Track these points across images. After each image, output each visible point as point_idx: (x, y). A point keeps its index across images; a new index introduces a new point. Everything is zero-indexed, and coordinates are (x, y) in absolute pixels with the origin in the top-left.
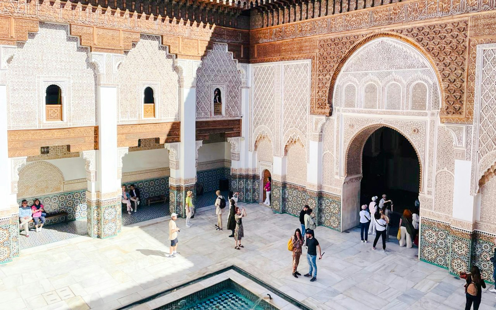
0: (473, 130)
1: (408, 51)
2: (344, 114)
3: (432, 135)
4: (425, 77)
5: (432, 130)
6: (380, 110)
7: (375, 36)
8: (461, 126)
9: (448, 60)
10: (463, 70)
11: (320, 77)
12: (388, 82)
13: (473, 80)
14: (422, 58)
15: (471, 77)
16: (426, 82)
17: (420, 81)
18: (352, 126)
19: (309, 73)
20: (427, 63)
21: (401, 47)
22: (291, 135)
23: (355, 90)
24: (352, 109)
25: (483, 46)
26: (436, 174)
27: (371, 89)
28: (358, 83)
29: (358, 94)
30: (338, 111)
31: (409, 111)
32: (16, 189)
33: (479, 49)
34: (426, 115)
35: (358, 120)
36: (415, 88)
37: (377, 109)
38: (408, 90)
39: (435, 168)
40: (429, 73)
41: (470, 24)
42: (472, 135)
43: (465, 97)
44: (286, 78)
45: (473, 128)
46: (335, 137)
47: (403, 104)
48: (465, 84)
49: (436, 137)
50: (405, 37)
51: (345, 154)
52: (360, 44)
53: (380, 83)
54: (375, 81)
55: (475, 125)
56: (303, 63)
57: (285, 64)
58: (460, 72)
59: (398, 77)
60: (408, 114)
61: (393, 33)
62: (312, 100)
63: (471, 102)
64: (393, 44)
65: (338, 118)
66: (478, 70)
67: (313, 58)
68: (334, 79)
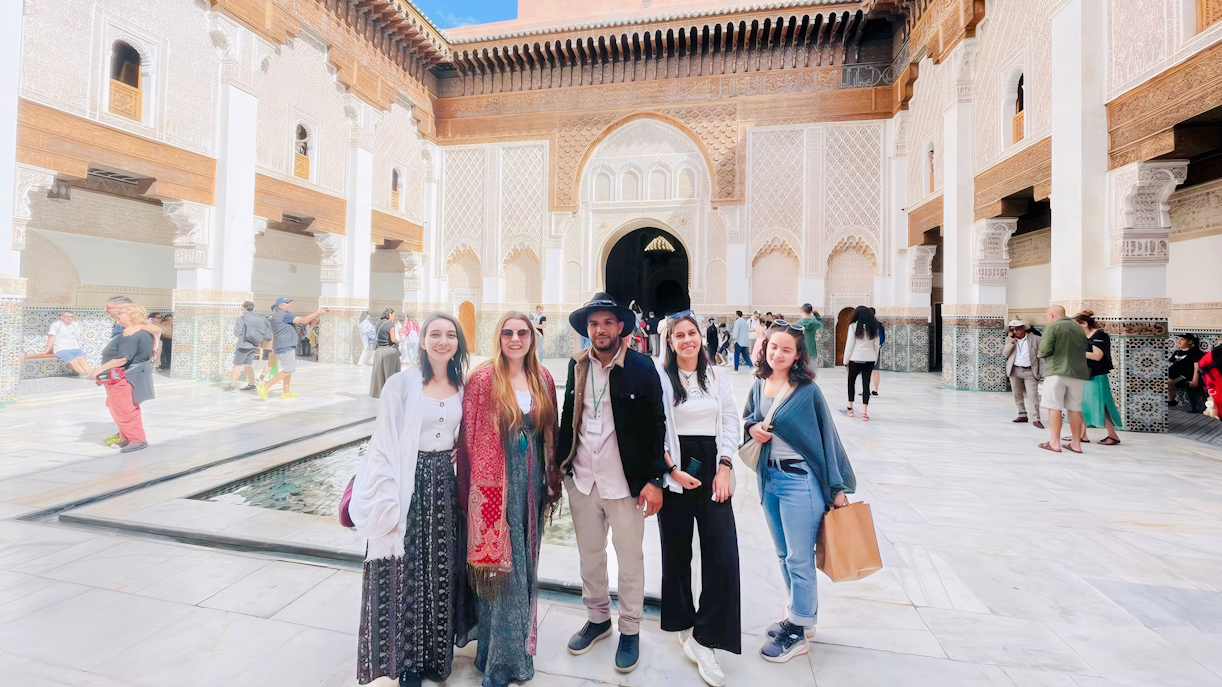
0: (746, 211)
1: (674, 134)
3: (702, 223)
4: (694, 162)
5: (702, 218)
6: (644, 201)
7: (634, 117)
8: (735, 208)
10: (733, 152)
11: (562, 164)
12: (652, 168)
13: (744, 162)
14: (691, 143)
15: (742, 159)
16: (694, 167)
17: (687, 167)
18: (605, 223)
19: (546, 159)
20: (695, 148)
21: (666, 130)
22: (514, 244)
23: (609, 179)
24: (606, 203)
25: (753, 129)
26: (707, 264)
27: (630, 179)
28: (615, 171)
29: (614, 184)
30: (587, 206)
31: (677, 200)
32: (21, 240)
33: (750, 131)
34: (696, 202)
36: (682, 174)
37: (640, 201)
38: (675, 177)
39: (706, 259)
40: (697, 158)
41: (738, 108)
42: (746, 216)
43: (736, 180)
44: (506, 165)
45: (746, 208)
46: (582, 240)
47: (670, 192)
48: (736, 166)
49: (707, 225)
50: (672, 118)
52: (617, 124)
55: (748, 206)
57: (504, 147)
60: (676, 203)
61: (658, 113)
63: (742, 183)
65: (587, 214)
66: (749, 152)
67: (552, 140)
68: (581, 167)
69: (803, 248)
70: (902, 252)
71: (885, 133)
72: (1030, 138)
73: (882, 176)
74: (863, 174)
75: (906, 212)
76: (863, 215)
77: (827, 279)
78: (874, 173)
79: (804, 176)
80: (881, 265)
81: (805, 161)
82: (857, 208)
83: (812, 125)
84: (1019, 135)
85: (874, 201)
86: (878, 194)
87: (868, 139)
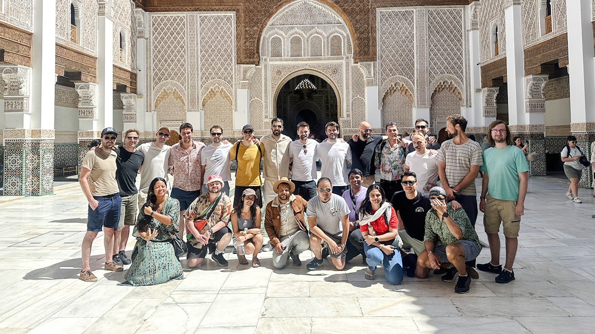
0: (377, 65)
1: (327, 11)
2: (271, 63)
3: (347, 73)
4: (341, 31)
5: (347, 70)
6: (306, 57)
8: (370, 63)
9: (358, 18)
10: (368, 25)
11: (247, 29)
12: (311, 35)
13: (375, 32)
14: (338, 17)
15: (374, 30)
16: (341, 34)
17: (336, 34)
18: (279, 72)
19: (234, 25)
20: (341, 20)
21: (321, 8)
22: (211, 87)
23: (281, 41)
24: (280, 58)
25: (380, 9)
26: (352, 100)
27: (296, 41)
28: (285, 35)
29: (284, 45)
30: (266, 60)
31: (329, 56)
33: (378, 10)
34: (343, 59)
35: (284, 67)
36: (332, 39)
37: (303, 57)
38: (328, 41)
39: (351, 96)
40: (343, 28)
42: (377, 68)
43: (370, 43)
44: (203, 29)
45: (377, 63)
46: (263, 84)
47: (324, 51)
48: (370, 34)
49: (350, 74)
51: (273, 99)
52: (286, 2)
53: (305, 35)
54: (300, 34)
56: (226, 14)
57: (201, 15)
58: (366, 26)
59: (320, 31)
60: (329, 59)
62: (238, 50)
63: (375, 46)
64: (314, 5)
65: (266, 66)
66: (378, 25)
67: (238, 11)
68: (261, 31)
69: (415, 88)
70: (478, 91)
71: (464, 15)
72: (555, 32)
73: (463, 42)
74: (452, 41)
75: (480, 66)
76: (453, 68)
77: (431, 109)
78: (459, 41)
79: (415, 42)
80: (465, 99)
81: (415, 32)
82: (449, 64)
83: (419, 8)
84: (549, 29)
85: (459, 59)
86: (461, 54)
87: (454, 18)
